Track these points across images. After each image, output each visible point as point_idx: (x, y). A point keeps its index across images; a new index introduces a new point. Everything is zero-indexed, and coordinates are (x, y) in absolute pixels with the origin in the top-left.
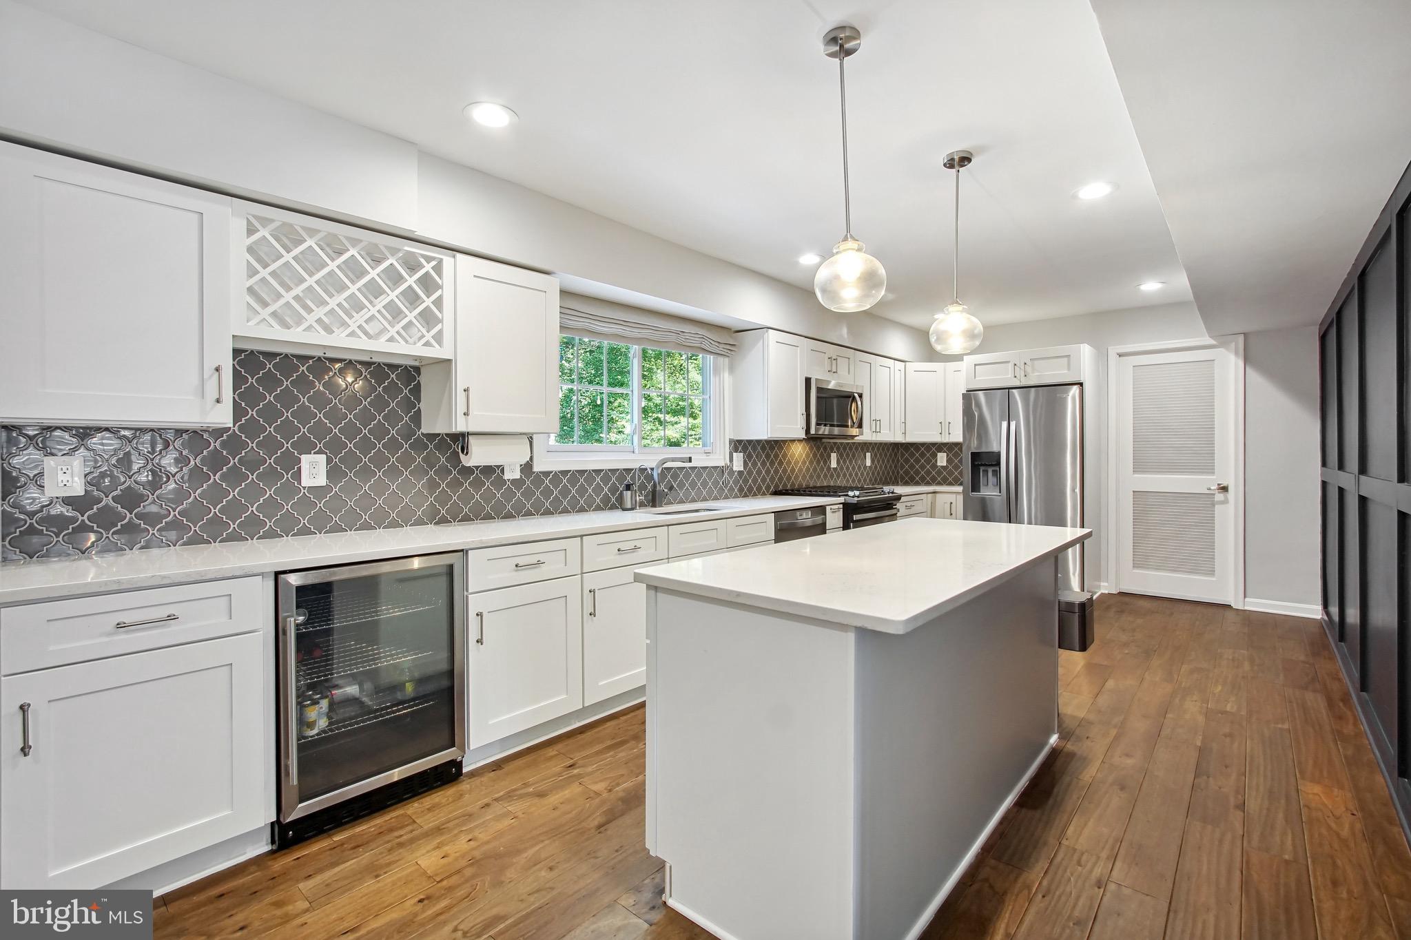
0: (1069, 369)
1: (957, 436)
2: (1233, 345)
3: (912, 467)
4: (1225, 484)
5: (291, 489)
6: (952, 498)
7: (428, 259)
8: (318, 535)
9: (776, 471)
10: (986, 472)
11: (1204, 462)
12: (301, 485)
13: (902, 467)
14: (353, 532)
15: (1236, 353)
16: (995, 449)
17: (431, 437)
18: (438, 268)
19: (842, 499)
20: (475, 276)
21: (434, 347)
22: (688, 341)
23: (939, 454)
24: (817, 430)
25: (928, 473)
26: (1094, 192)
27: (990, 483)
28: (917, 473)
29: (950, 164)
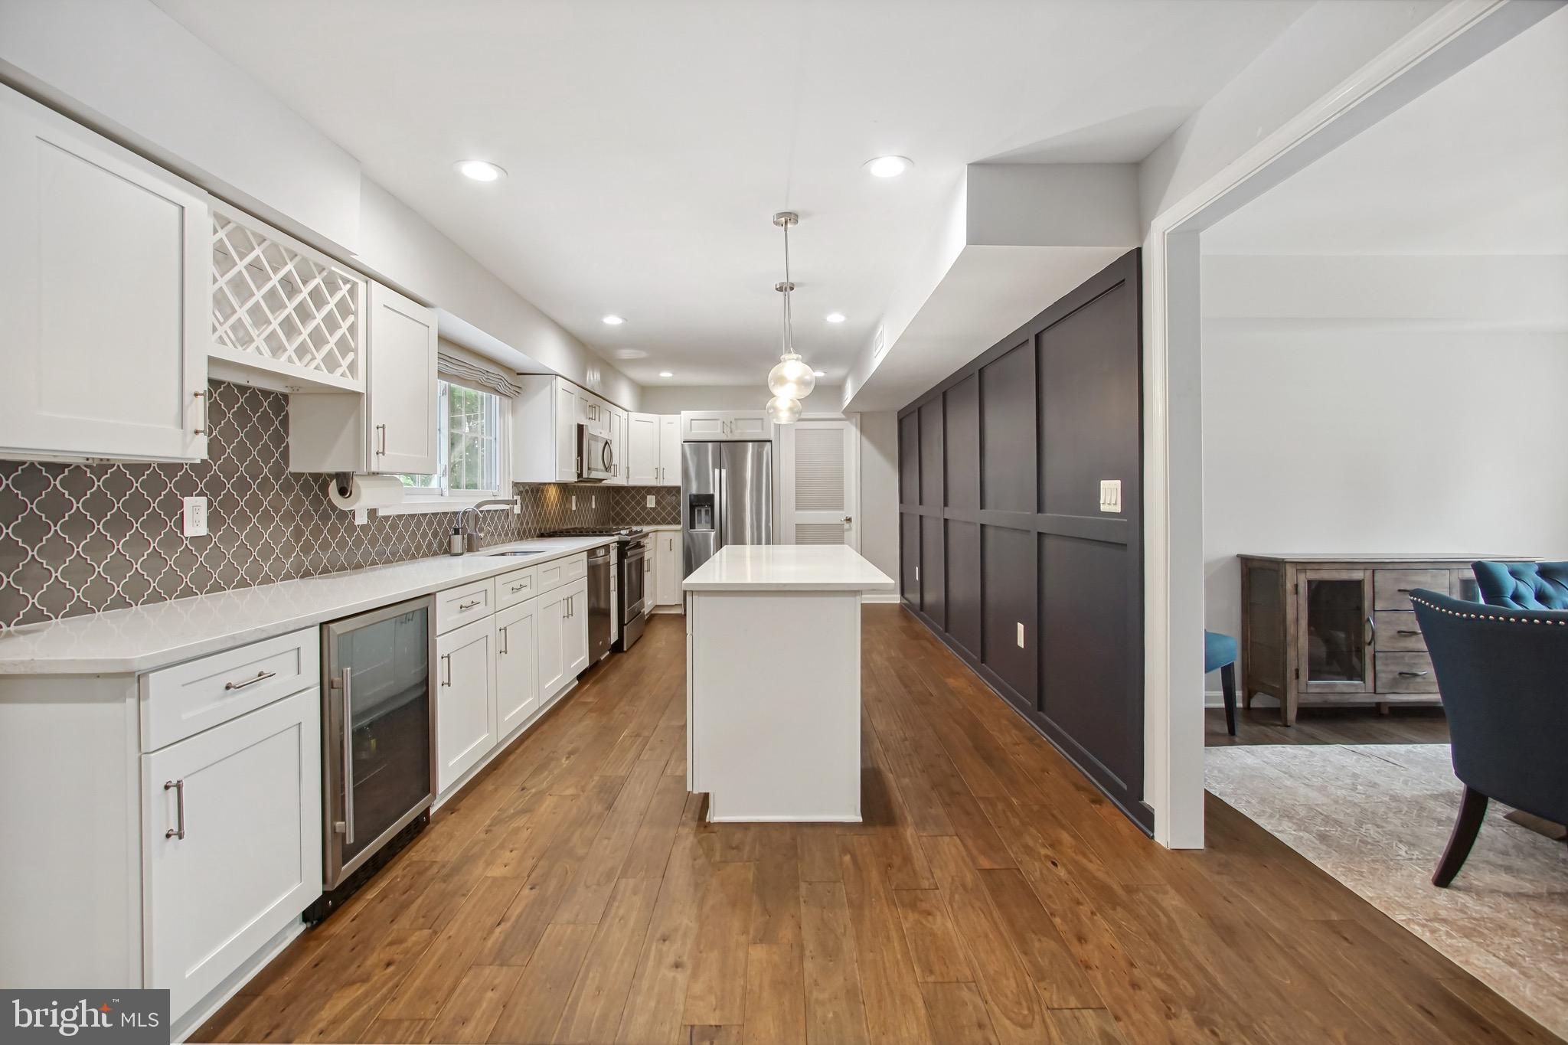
0: (763, 429)
1: (674, 479)
2: (854, 420)
3: (623, 509)
4: (849, 516)
5: (174, 539)
6: (671, 535)
7: (346, 281)
8: (200, 596)
9: (540, 514)
10: (700, 511)
11: (838, 504)
12: (183, 535)
13: (613, 509)
14: (231, 590)
15: (856, 426)
16: (712, 492)
17: (297, 476)
18: (352, 292)
19: (616, 538)
20: (385, 306)
21: (322, 371)
22: (489, 381)
23: (648, 497)
24: (589, 474)
25: (639, 514)
26: (835, 318)
27: (703, 521)
28: (628, 514)
29: (780, 289)
